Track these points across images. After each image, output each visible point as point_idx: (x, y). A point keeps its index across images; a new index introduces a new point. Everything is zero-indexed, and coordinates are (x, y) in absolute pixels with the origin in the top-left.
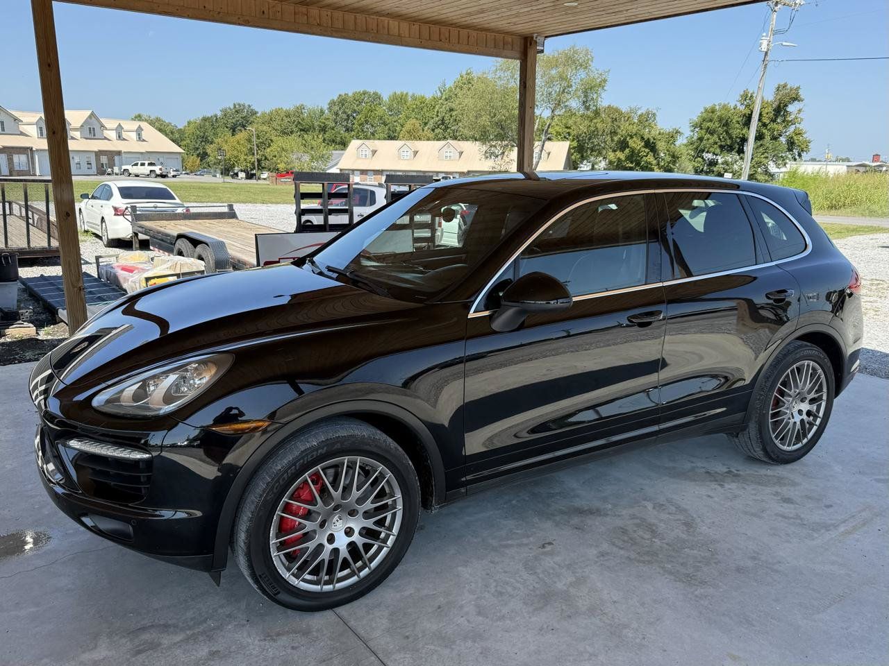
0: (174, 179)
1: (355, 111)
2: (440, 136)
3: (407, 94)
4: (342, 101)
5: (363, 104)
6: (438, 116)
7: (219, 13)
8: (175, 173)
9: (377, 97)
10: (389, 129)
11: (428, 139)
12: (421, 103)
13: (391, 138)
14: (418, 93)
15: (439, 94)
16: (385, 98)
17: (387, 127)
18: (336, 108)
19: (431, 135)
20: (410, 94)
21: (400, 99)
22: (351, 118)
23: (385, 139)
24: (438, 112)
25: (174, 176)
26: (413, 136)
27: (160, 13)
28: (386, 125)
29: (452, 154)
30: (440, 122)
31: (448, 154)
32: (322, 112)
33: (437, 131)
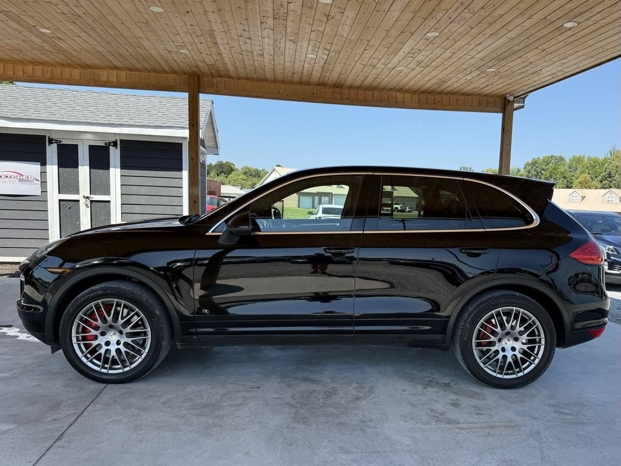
0: (409, 213)
1: (544, 170)
2: (606, 186)
3: (584, 156)
4: (534, 163)
5: (551, 164)
6: (606, 171)
7: (287, 95)
8: (410, 210)
9: (561, 159)
10: (568, 181)
11: (596, 188)
12: (594, 162)
13: (568, 187)
14: (593, 155)
15: (609, 156)
16: (567, 160)
17: (566, 180)
18: (529, 168)
19: (599, 185)
20: (586, 156)
21: (579, 160)
22: (540, 174)
23: (563, 188)
24: (606, 168)
25: (409, 212)
26: (585, 185)
27: (254, 97)
28: (565, 179)
29: (613, 199)
30: (607, 176)
31: (610, 199)
32: (519, 171)
33: (604, 182)
